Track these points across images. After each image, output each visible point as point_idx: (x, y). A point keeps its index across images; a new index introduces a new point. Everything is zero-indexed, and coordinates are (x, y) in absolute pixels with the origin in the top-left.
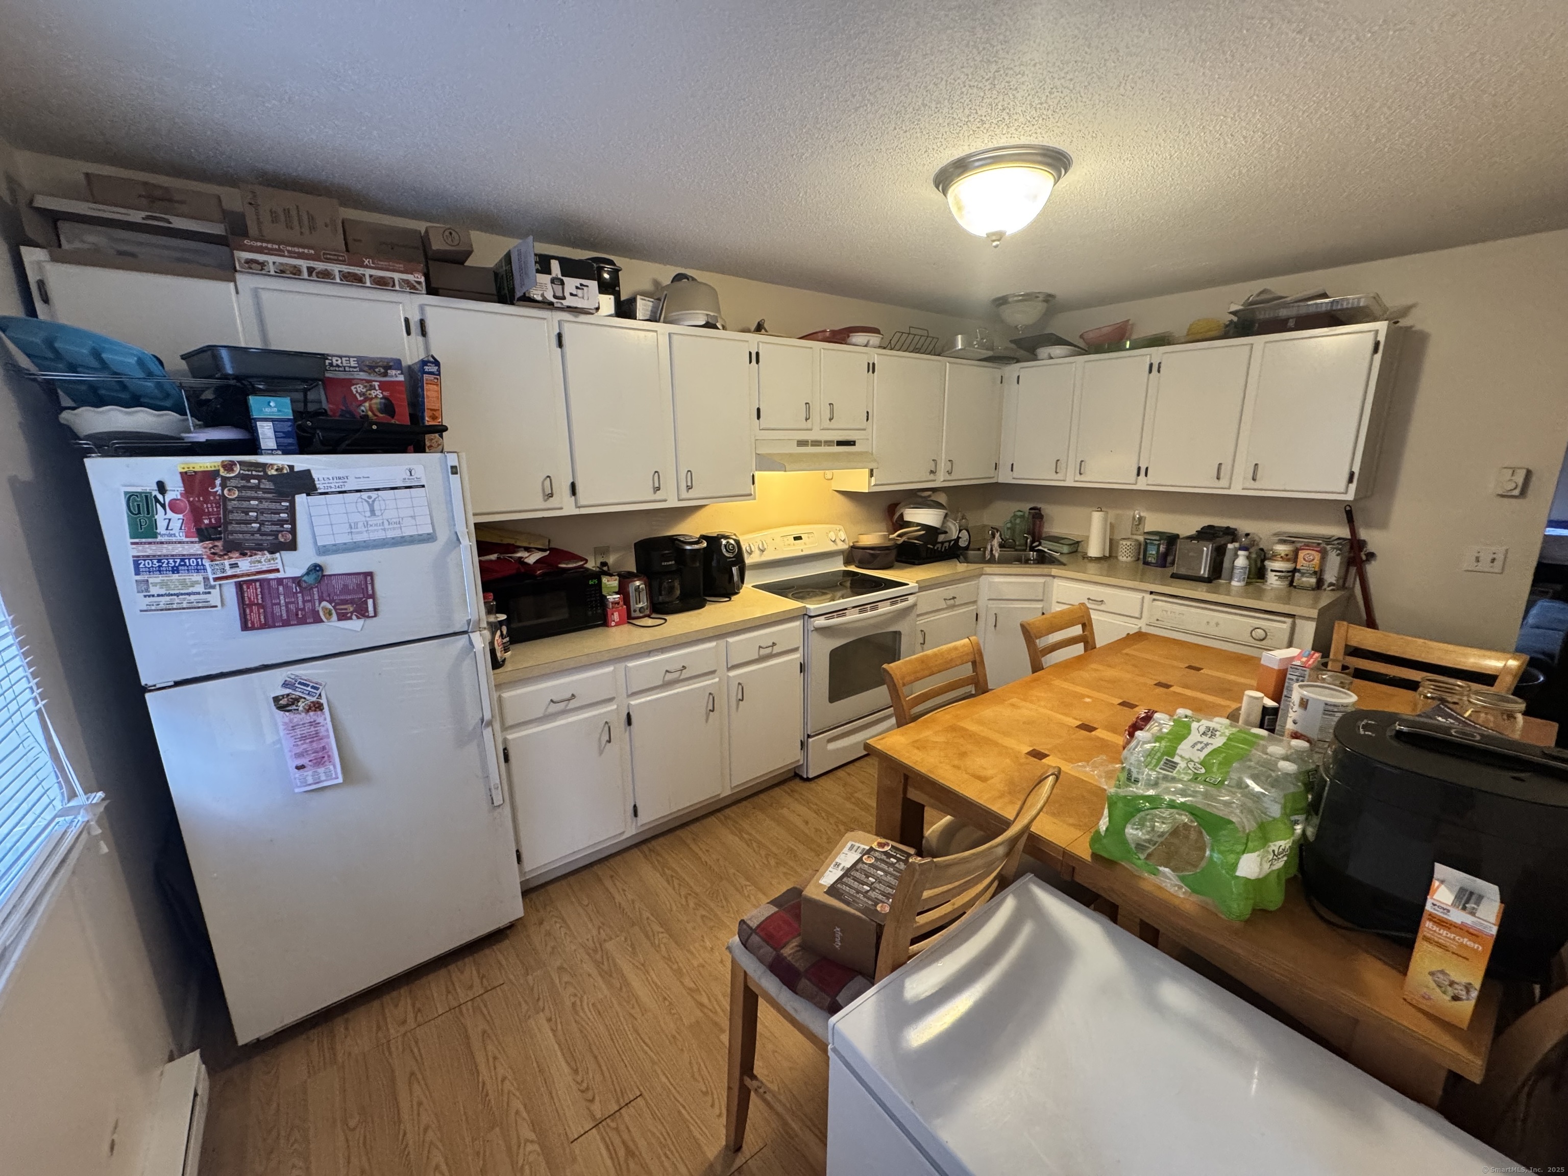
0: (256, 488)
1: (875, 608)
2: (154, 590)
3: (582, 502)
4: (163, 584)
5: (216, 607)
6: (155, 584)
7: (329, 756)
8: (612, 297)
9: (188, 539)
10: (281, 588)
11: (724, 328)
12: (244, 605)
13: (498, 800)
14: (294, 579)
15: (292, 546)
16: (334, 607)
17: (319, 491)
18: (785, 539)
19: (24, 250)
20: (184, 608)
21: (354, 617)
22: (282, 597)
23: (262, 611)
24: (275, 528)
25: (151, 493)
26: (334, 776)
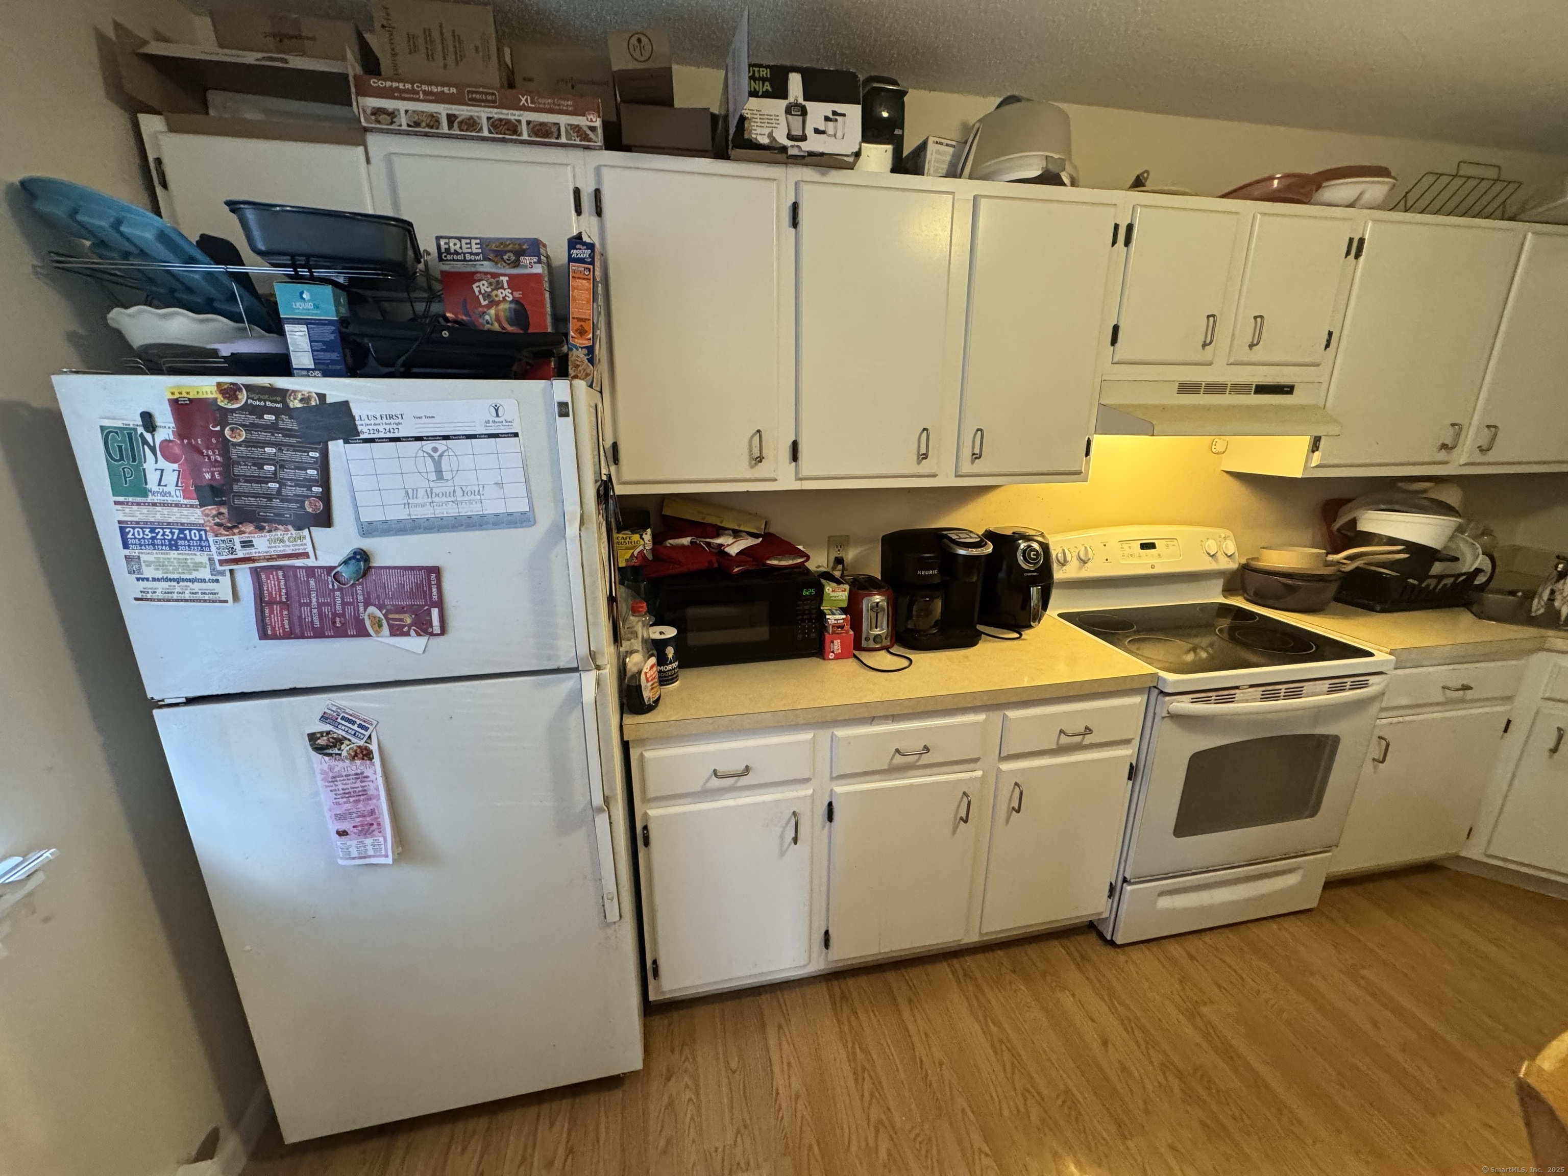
0: (273, 428)
1: (1297, 694)
2: (148, 572)
3: (805, 472)
4: (158, 565)
5: (226, 601)
6: (149, 564)
7: (379, 824)
8: (889, 147)
9: (186, 502)
10: (312, 582)
11: (1073, 184)
12: (262, 602)
13: (613, 916)
14: (330, 569)
15: (325, 519)
16: (385, 615)
17: (362, 436)
18: (1126, 546)
19: (142, 117)
20: (186, 601)
21: (412, 633)
22: (313, 595)
23: (285, 613)
24: (299, 491)
25: (135, 430)
26: (383, 852)
